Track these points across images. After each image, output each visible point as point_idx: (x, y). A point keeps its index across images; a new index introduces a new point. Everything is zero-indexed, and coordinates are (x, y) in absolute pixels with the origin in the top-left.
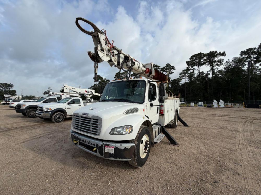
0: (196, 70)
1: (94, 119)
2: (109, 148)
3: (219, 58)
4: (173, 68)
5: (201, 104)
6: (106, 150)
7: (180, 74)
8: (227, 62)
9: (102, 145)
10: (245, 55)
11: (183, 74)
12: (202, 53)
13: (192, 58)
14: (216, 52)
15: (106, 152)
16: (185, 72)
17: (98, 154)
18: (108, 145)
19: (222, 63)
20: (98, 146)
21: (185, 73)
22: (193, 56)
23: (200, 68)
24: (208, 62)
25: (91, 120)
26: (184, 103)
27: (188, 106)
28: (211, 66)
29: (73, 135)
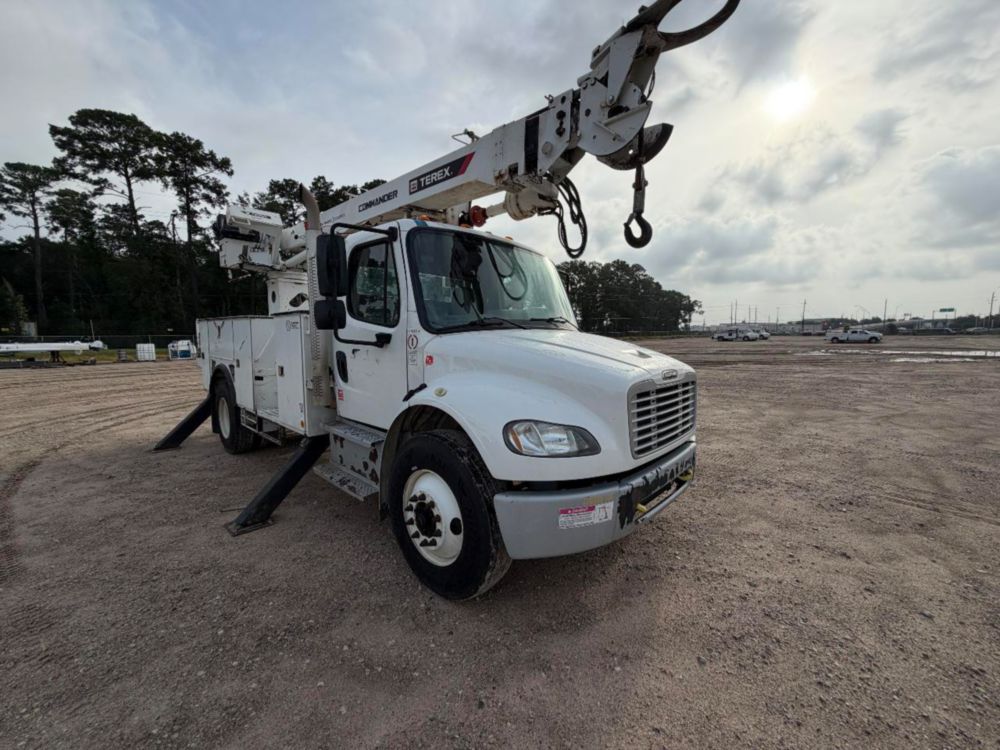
0: (113, 192)
1: (683, 385)
3: (211, 175)
5: (185, 348)
10: (282, 196)
11: (11, 183)
12: (141, 124)
13: (83, 117)
14: (198, 144)
16: (24, 178)
19: (227, 198)
21: (30, 187)
22: (90, 111)
23: (133, 187)
24: (169, 174)
25: (680, 390)
26: (98, 344)
27: (124, 361)
28: (180, 193)
29: (638, 488)
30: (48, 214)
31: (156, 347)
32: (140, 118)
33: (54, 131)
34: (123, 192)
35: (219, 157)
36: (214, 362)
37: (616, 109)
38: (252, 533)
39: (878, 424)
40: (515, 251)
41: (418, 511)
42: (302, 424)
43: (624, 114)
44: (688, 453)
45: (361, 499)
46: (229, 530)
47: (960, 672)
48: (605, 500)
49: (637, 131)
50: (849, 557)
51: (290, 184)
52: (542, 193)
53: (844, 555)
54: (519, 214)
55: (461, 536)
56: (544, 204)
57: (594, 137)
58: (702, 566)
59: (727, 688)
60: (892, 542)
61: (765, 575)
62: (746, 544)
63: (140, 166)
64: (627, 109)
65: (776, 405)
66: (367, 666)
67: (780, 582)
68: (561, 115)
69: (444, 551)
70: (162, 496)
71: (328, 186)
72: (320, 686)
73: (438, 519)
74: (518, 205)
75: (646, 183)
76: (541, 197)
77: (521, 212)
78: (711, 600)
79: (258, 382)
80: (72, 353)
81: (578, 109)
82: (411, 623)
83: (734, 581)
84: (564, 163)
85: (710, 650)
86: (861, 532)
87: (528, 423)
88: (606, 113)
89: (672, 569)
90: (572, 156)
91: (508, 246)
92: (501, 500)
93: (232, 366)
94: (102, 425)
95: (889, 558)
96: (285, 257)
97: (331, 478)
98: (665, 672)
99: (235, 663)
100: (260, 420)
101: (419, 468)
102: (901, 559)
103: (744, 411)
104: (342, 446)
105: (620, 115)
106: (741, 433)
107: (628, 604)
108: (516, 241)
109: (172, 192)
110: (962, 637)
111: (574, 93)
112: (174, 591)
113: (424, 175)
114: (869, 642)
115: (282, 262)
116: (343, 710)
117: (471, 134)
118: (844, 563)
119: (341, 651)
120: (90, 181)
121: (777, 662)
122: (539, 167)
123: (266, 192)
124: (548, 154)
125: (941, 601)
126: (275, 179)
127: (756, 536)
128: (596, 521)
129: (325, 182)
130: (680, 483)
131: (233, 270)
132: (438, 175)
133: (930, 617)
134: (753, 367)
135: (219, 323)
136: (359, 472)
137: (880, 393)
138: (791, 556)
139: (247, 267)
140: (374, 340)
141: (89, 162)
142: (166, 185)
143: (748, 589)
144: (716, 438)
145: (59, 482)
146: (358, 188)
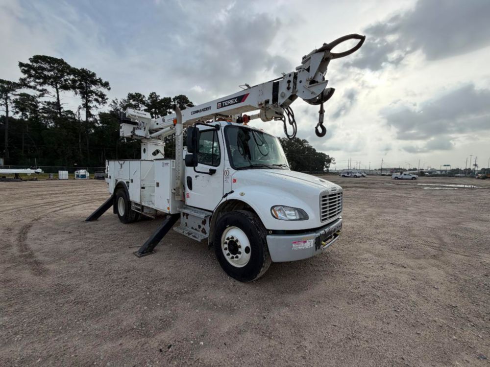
0: (49, 95)
3: (99, 90)
5: (84, 174)
8: (113, 102)
12: (66, 64)
13: (36, 59)
14: (94, 75)
22: (40, 56)
23: (59, 93)
24: (78, 88)
25: (337, 196)
26: (39, 170)
27: (52, 180)
28: (83, 97)
29: (323, 234)
30: (14, 105)
31: (69, 173)
32: (65, 61)
33: (21, 65)
34: (54, 96)
35: (104, 81)
36: (117, 180)
37: (313, 82)
38: (147, 256)
39: (416, 216)
40: (264, 135)
41: (229, 245)
42: (168, 208)
43: (316, 84)
44: (339, 223)
45: (199, 241)
46: (136, 255)
47: (448, 307)
48: (310, 238)
49: (321, 91)
50: (405, 267)
51: (139, 95)
52: (277, 111)
53: (403, 266)
54: (266, 119)
55: (250, 254)
56: (277, 116)
57: (303, 92)
58: (345, 270)
59: (360, 312)
60: (422, 262)
61: (371, 274)
62: (363, 262)
63: (64, 83)
64: (317, 82)
65: (371, 207)
66: (215, 305)
67: (378, 276)
68: (289, 82)
69: (242, 260)
70: (98, 241)
71: (157, 97)
72: (197, 312)
73: (240, 247)
74: (266, 115)
75: (324, 111)
76: (277, 113)
77: (267, 118)
78: (350, 282)
79: (143, 190)
80: (26, 174)
81: (296, 79)
82: (228, 291)
83: (359, 276)
84: (289, 101)
85: (352, 300)
86: (410, 258)
87: (280, 207)
88: (309, 83)
89: (333, 271)
90: (292, 98)
91: (261, 133)
92: (270, 238)
93: (128, 183)
94: (54, 209)
95: (421, 268)
96: (151, 133)
97: (183, 232)
98: (335, 307)
99: (159, 304)
100: (143, 207)
101: (230, 226)
102: (426, 268)
103: (357, 209)
104: (187, 218)
105: (314, 84)
106: (357, 218)
107: (317, 284)
108: (265, 131)
109: (79, 96)
110: (449, 295)
111: (295, 73)
112: (121, 279)
113: (225, 101)
114: (414, 297)
115: (150, 135)
116: (209, 320)
117: (247, 86)
118: (404, 270)
119: (202, 300)
120: (38, 90)
121: (379, 304)
122: (279, 102)
123: (126, 98)
124: (283, 97)
125: (442, 283)
126: (131, 93)
127: (366, 260)
128: (307, 247)
129: (156, 95)
130: (336, 235)
131: (127, 138)
132: (232, 101)
133: (437, 289)
134: (360, 189)
135: (121, 162)
136: (196, 229)
137: (417, 202)
138: (382, 267)
139: (134, 137)
140: (208, 171)
141: (37, 81)
142: (76, 94)
143: (366, 279)
144: (346, 220)
145: (45, 234)
146: (172, 99)
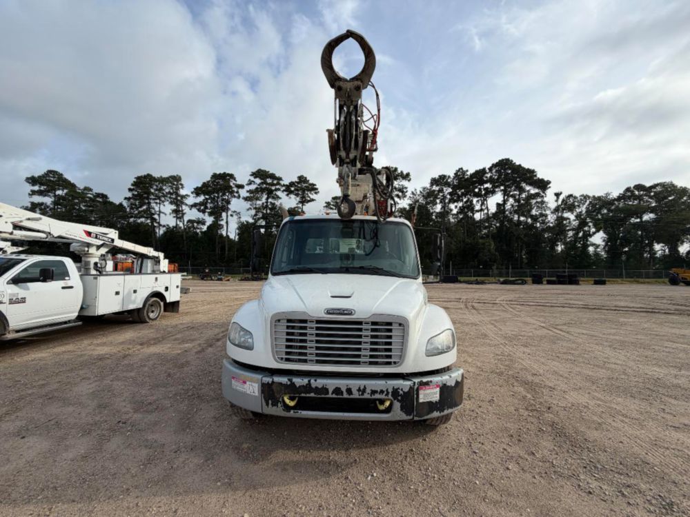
1: (374, 323)
2: (428, 391)
3: (401, 183)
4: (313, 188)
6: (421, 396)
7: (325, 205)
8: (413, 193)
9: (411, 387)
10: (437, 185)
11: (333, 205)
15: (423, 403)
16: (337, 202)
17: (398, 414)
18: (427, 384)
19: (406, 194)
20: (401, 392)
25: (362, 327)
29: (283, 384)
35: (405, 173)
48: (252, 381)
51: (443, 177)
66: (188, 419)
71: (464, 173)
72: (173, 416)
82: (219, 415)
87: (237, 324)
99: (178, 397)
116: (163, 425)
123: (428, 186)
126: (434, 177)
128: (247, 392)
129: (463, 171)
146: (487, 169)
